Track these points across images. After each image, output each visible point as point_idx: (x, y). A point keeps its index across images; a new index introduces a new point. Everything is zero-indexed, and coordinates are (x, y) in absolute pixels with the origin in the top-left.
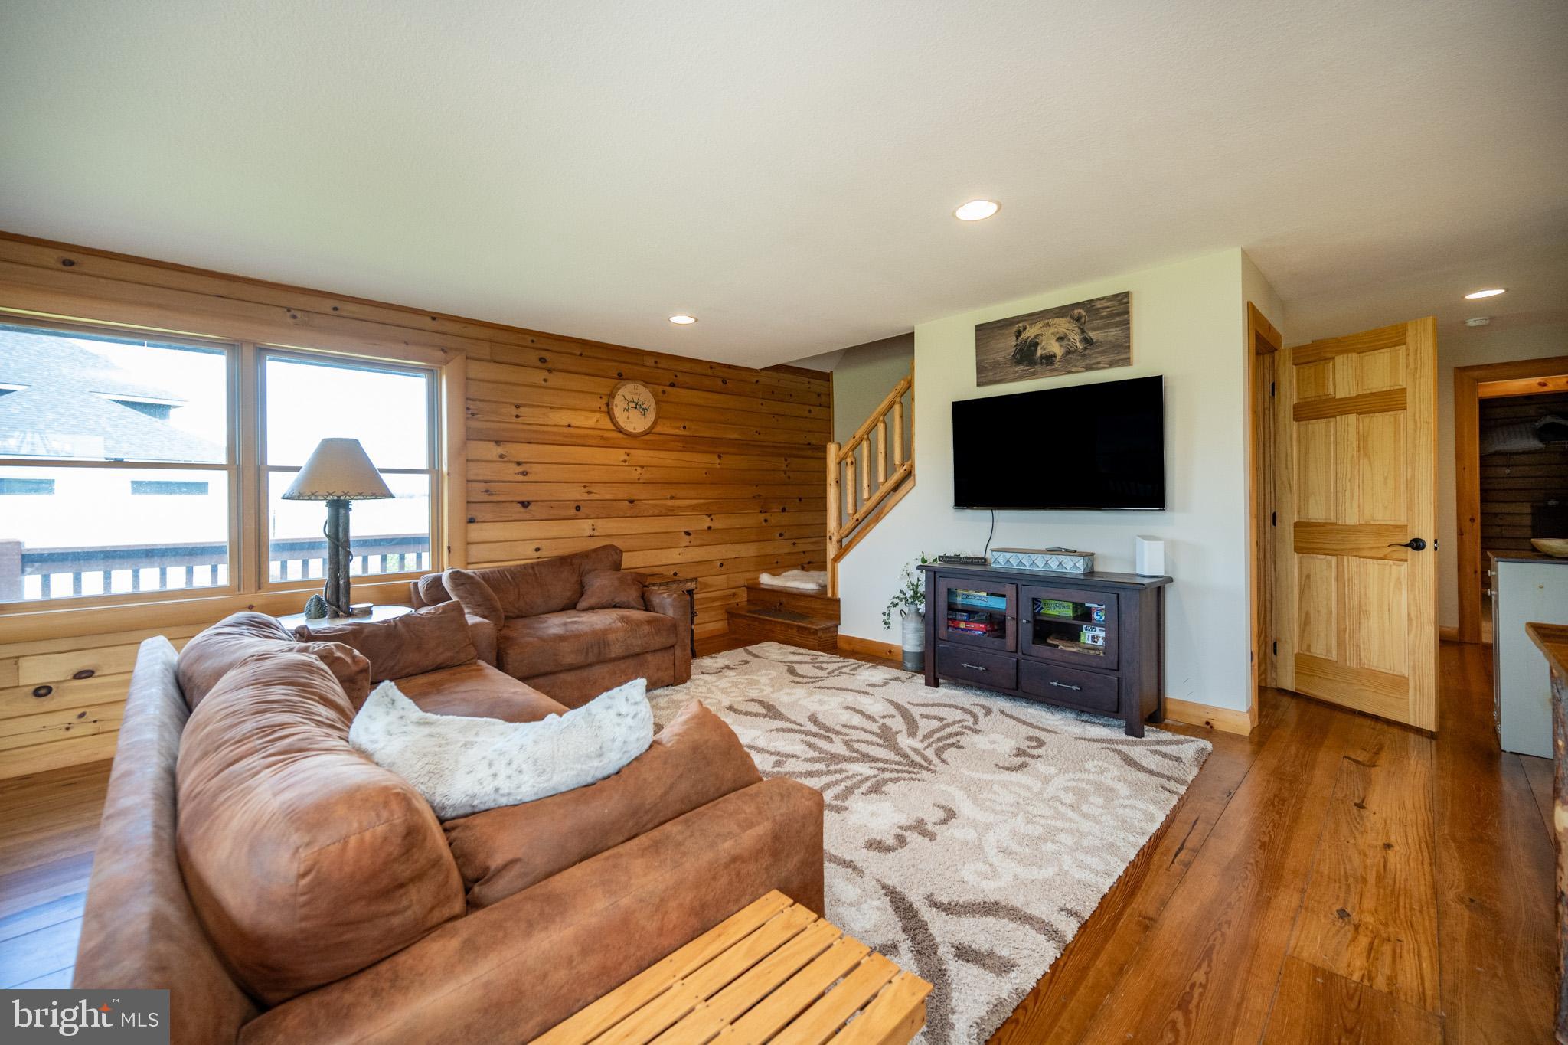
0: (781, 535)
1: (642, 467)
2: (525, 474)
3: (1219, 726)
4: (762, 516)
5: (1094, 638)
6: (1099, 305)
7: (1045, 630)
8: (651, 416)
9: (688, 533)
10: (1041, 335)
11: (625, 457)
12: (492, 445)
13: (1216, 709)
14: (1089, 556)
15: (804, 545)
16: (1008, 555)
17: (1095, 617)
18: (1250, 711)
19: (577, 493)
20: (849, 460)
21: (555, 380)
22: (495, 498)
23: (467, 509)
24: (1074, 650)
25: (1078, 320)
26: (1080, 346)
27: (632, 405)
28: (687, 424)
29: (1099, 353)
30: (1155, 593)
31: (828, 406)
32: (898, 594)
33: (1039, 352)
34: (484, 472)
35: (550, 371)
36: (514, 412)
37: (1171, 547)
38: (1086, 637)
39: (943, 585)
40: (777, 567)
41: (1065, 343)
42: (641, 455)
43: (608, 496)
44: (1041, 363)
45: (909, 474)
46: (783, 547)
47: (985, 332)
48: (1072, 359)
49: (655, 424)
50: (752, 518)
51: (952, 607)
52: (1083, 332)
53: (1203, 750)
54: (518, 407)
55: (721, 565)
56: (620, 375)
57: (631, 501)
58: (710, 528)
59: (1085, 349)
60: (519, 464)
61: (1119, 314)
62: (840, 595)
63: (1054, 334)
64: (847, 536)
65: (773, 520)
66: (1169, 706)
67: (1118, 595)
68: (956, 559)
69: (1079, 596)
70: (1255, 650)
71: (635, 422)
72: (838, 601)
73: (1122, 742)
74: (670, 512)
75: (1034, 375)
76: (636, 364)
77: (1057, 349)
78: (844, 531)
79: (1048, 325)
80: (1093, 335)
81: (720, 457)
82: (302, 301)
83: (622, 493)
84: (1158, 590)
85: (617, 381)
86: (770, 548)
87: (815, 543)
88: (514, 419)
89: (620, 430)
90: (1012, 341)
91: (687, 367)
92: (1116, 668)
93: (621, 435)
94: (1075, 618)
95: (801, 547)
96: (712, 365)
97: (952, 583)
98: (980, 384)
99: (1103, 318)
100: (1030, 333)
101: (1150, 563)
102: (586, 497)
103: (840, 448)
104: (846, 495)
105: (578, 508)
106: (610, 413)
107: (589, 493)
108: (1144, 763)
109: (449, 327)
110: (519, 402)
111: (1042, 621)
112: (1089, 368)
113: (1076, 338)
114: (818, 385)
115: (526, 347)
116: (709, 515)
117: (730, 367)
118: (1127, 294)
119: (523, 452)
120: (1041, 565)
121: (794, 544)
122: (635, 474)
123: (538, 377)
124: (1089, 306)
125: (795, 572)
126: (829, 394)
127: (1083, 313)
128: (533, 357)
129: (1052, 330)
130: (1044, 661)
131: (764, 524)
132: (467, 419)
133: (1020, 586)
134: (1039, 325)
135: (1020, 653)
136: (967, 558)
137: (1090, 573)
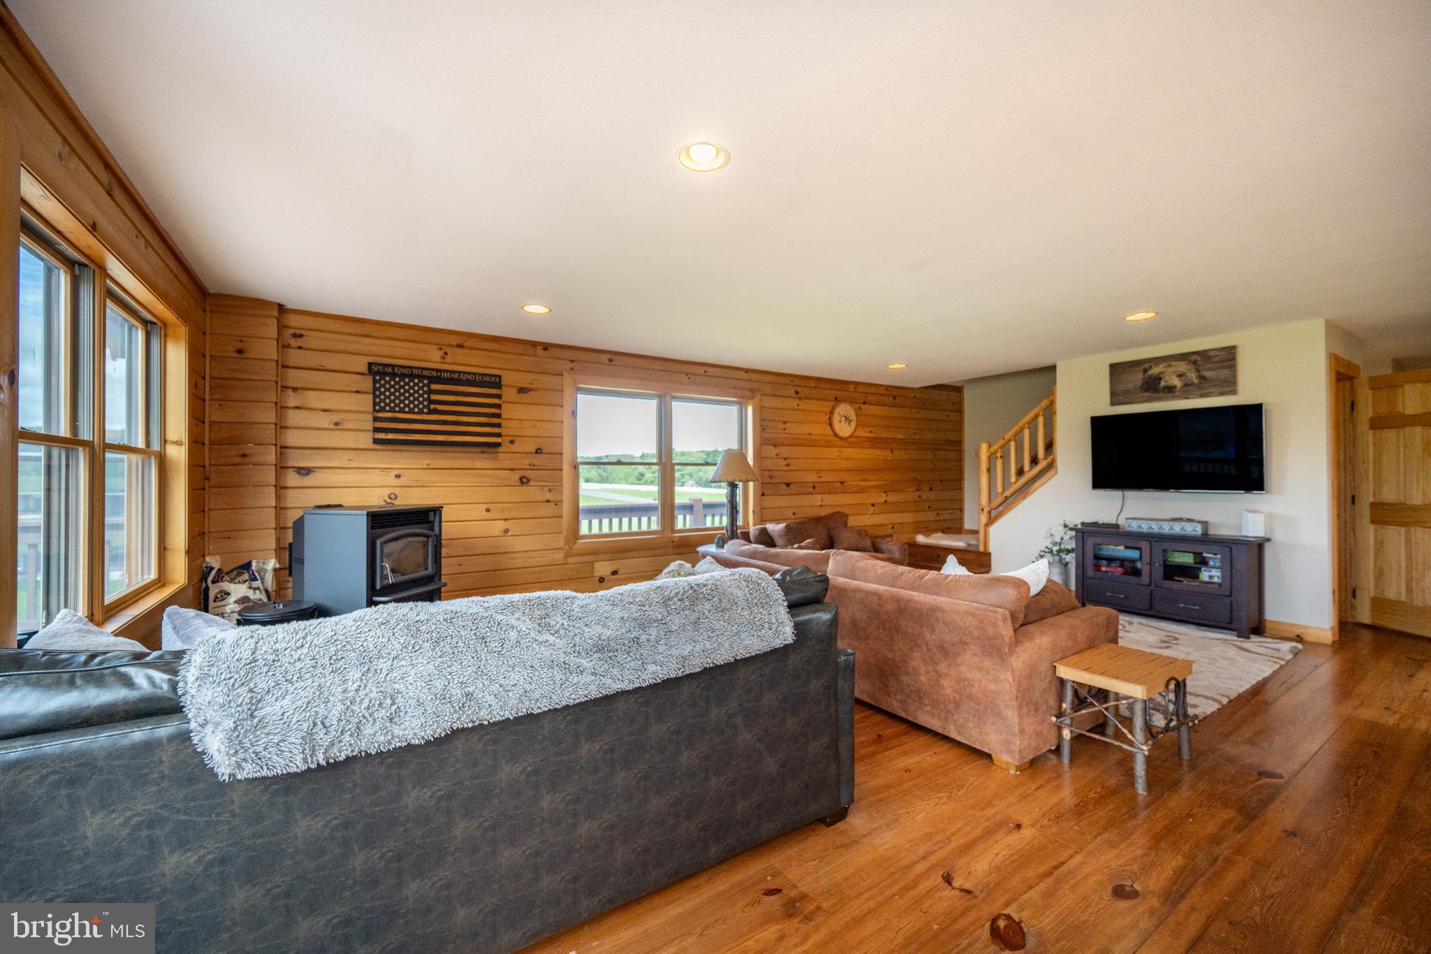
0: (929, 507)
1: (848, 460)
2: (788, 465)
3: (1306, 638)
4: (918, 493)
5: (1211, 577)
6: (1211, 354)
7: (1173, 571)
8: (853, 424)
9: (873, 505)
10: (1164, 372)
11: (838, 453)
12: (772, 448)
13: (1305, 627)
14: (1205, 524)
15: (945, 515)
16: (1140, 522)
17: (1211, 563)
18: (1332, 629)
19: (813, 477)
20: (999, 455)
21: (804, 405)
22: (774, 481)
23: (762, 488)
24: (1196, 584)
25: (1195, 363)
26: (1196, 381)
27: (843, 419)
28: (872, 429)
29: (1212, 386)
30: (1257, 548)
31: (960, 411)
32: (1044, 549)
33: (1163, 384)
34: (769, 464)
35: (800, 399)
36: (782, 426)
37: (1270, 517)
38: (1204, 575)
39: (1090, 542)
40: (927, 531)
41: (1183, 378)
42: (849, 452)
43: (829, 480)
44: (1164, 392)
45: (1051, 466)
46: (931, 516)
47: (1116, 370)
48: (1188, 389)
49: (855, 430)
50: (911, 495)
51: (1097, 557)
52: (1198, 371)
53: (1296, 648)
54: (785, 423)
55: (893, 528)
56: (836, 398)
57: (842, 483)
58: (886, 501)
59: (1200, 383)
60: (785, 459)
61: (1227, 360)
62: (991, 549)
63: (1175, 372)
64: (996, 508)
65: (924, 497)
66: (1268, 625)
67: (1231, 548)
68: (1095, 524)
69: (1198, 548)
70: (1336, 588)
71: (844, 430)
72: (989, 555)
73: (1236, 641)
74: (862, 490)
75: (1158, 399)
76: (844, 391)
77: (1177, 382)
78: (994, 504)
79: (1169, 366)
80: (1207, 374)
81: (892, 451)
82: (692, 369)
83: (837, 477)
84: (1258, 547)
85: (833, 403)
86: (922, 517)
87: (950, 514)
88: (783, 431)
89: (836, 435)
90: (1140, 376)
91: (872, 390)
92: (1228, 593)
93: (837, 439)
94: (1195, 563)
95: (941, 517)
96: (887, 388)
97: (1098, 540)
98: (1113, 404)
99: (1215, 362)
100: (1155, 371)
101: (1253, 528)
102: (818, 480)
103: (990, 446)
104: (996, 480)
105: (814, 487)
106: (831, 424)
107: (820, 477)
108: (1253, 650)
109: (754, 376)
110: (785, 420)
111: (1169, 566)
112: (1202, 396)
113: (1193, 376)
114: (953, 396)
115: (788, 384)
116: (885, 492)
117: (898, 388)
118: (1234, 348)
119: (786, 451)
120: (1166, 529)
121: (938, 514)
122: (845, 464)
123: (794, 403)
124: (1204, 354)
125: (939, 534)
126: (961, 402)
127: (1198, 359)
128: (791, 392)
129: (1173, 369)
130: (1172, 590)
131: (918, 499)
132: (762, 432)
133: (1153, 543)
134: (1162, 366)
135: (1153, 586)
136: (1104, 524)
137: (1205, 534)
